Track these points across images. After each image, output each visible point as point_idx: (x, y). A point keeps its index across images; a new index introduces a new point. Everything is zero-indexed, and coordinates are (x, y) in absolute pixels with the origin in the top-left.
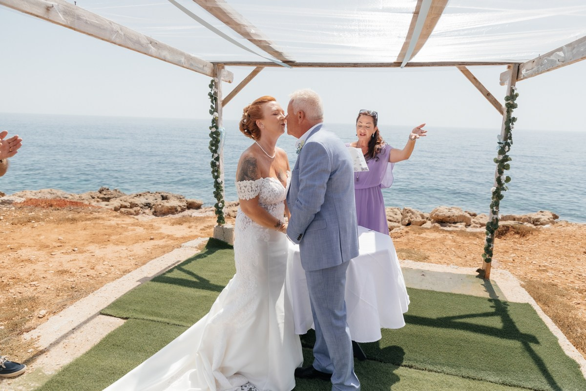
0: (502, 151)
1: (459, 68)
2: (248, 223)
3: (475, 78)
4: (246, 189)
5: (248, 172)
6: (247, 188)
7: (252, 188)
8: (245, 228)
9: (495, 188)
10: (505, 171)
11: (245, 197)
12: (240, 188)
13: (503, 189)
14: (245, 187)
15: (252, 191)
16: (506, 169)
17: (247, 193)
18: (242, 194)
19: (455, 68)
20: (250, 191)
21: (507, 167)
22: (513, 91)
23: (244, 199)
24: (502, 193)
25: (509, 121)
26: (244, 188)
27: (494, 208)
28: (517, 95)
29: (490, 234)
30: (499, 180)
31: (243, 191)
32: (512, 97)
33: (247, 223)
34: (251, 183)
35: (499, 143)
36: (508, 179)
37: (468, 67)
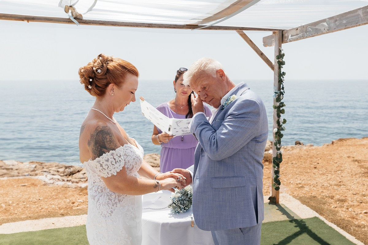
0: (278, 99)
1: (238, 32)
2: (115, 205)
3: (251, 41)
4: (109, 163)
5: (106, 143)
6: (110, 161)
7: (115, 159)
8: (112, 212)
9: (277, 129)
10: (281, 114)
11: (110, 173)
12: (101, 165)
13: (283, 129)
14: (107, 161)
15: (116, 163)
16: (283, 113)
17: (111, 167)
18: (105, 172)
19: (235, 31)
20: (114, 163)
21: (283, 112)
22: (280, 51)
23: (110, 176)
24: (282, 132)
25: (281, 75)
26: (106, 163)
27: (278, 145)
28: (284, 55)
29: (276, 167)
30: (278, 122)
31: (106, 167)
32: (280, 56)
33: (113, 205)
34: (112, 154)
35: (276, 93)
36: (285, 121)
37: (245, 31)
